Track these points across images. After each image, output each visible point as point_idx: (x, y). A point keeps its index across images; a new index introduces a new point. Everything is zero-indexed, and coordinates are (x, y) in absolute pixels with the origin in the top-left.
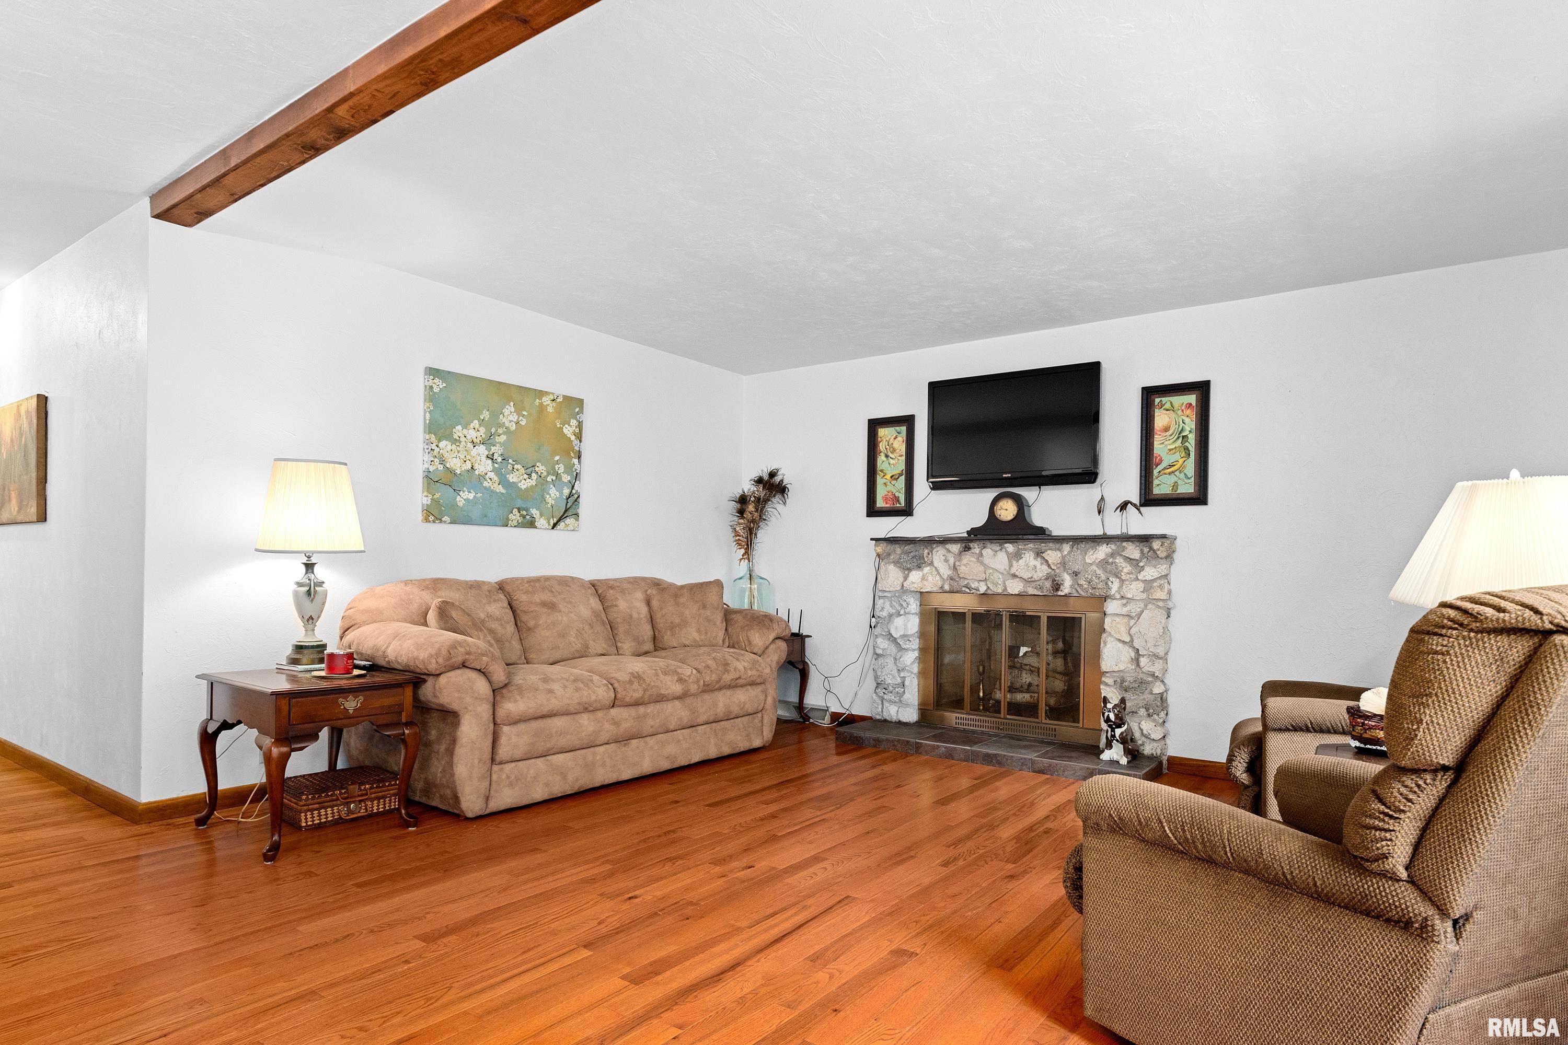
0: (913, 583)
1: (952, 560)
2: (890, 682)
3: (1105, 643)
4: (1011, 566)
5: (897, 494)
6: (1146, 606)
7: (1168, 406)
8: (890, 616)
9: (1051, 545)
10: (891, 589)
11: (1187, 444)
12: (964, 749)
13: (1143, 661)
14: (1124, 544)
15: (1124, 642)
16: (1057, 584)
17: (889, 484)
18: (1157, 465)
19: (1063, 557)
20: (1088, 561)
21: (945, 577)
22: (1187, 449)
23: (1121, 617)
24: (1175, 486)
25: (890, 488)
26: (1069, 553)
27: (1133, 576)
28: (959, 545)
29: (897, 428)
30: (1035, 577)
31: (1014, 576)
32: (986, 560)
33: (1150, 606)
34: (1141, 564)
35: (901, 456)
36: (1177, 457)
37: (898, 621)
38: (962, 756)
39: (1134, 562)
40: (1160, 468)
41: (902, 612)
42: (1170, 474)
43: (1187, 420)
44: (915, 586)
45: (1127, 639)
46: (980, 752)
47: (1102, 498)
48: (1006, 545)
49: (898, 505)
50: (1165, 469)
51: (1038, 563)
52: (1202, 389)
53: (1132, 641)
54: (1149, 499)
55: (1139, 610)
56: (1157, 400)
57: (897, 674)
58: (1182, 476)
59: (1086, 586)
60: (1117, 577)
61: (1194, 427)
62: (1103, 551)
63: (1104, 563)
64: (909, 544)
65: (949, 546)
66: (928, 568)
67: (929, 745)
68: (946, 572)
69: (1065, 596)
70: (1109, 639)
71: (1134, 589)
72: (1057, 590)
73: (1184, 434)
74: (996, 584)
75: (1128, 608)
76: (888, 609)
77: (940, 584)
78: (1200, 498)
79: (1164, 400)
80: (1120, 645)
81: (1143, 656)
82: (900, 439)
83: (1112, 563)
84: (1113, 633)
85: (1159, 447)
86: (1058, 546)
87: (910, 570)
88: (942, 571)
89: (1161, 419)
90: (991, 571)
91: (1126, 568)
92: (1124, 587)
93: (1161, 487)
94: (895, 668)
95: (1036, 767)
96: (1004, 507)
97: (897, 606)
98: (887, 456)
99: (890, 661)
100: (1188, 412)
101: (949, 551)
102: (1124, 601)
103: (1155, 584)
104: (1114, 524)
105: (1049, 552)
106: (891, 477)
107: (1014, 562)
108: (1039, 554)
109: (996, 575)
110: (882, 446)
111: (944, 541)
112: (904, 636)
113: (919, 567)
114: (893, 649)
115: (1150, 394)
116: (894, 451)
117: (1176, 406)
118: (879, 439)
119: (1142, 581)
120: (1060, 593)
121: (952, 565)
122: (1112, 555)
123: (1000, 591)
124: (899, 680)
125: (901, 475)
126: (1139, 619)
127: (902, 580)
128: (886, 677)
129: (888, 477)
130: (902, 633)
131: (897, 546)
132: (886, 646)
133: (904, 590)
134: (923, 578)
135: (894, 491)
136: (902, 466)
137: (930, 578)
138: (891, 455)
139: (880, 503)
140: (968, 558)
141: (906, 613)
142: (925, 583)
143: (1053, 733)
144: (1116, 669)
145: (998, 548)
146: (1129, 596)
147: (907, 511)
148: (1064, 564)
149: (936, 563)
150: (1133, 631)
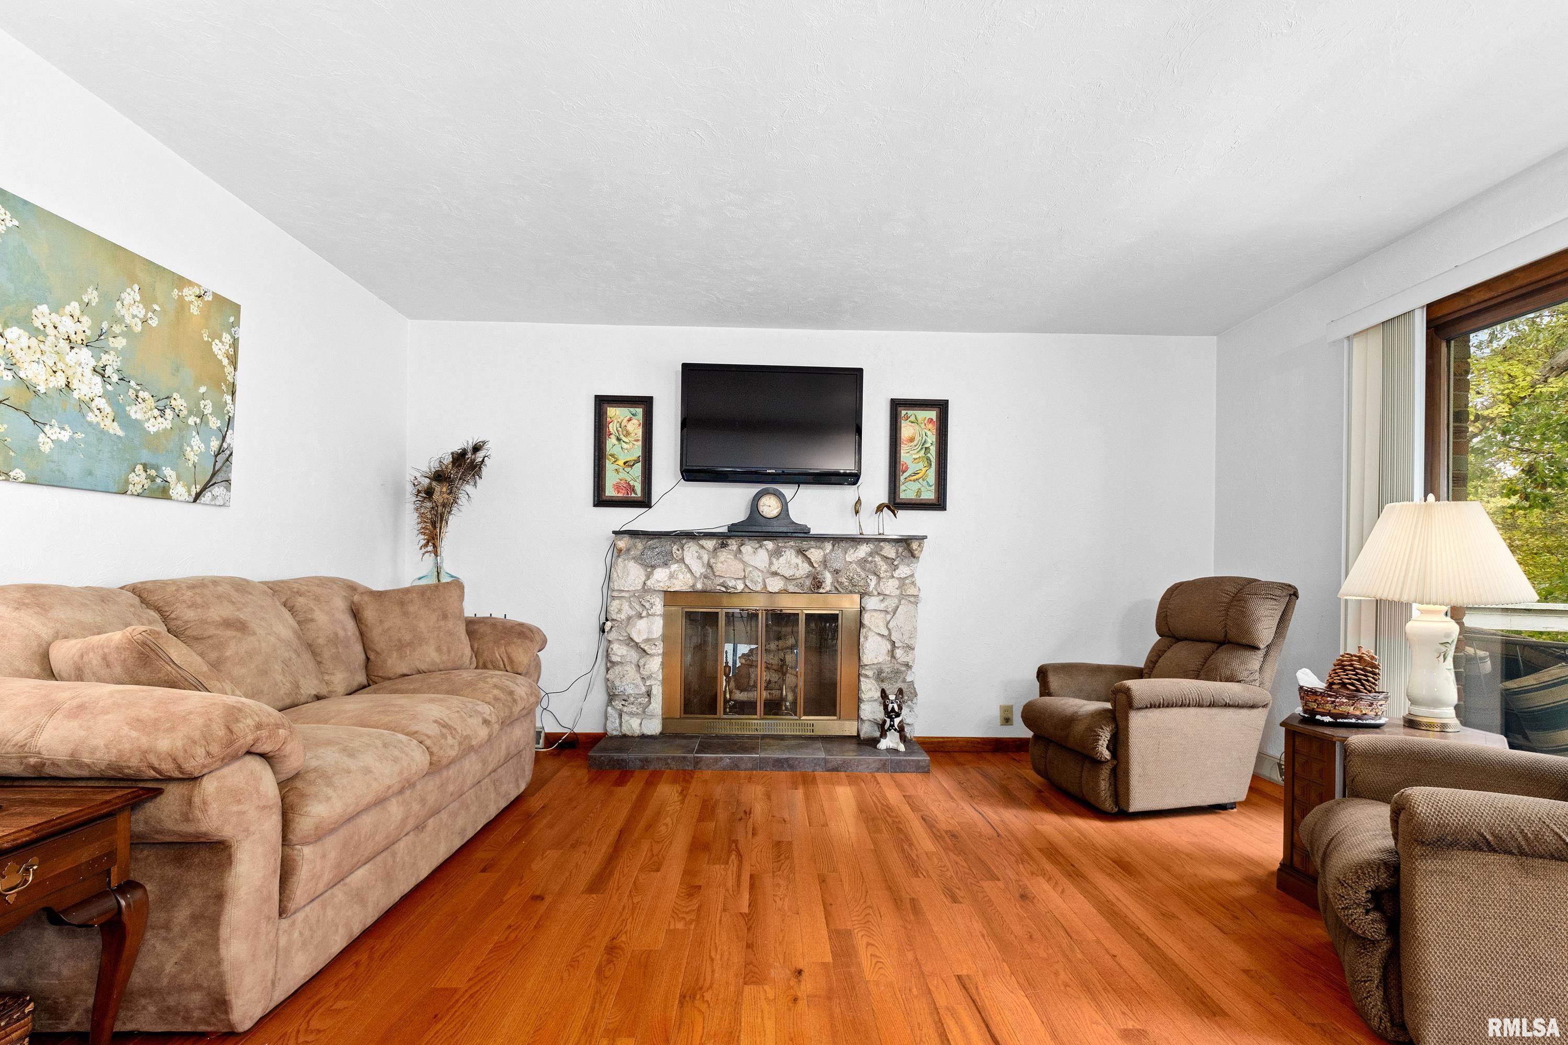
0: (659, 581)
1: (705, 557)
2: (631, 692)
3: (866, 638)
4: (771, 563)
5: (632, 483)
6: (900, 601)
7: (912, 418)
8: (629, 618)
9: (812, 543)
10: (631, 588)
11: (929, 455)
12: (752, 757)
13: (899, 653)
14: (882, 544)
15: (883, 636)
16: (819, 582)
17: (621, 470)
18: (904, 472)
19: (825, 556)
20: (848, 559)
21: (698, 575)
22: (929, 459)
23: (879, 612)
24: (919, 492)
25: (623, 475)
26: (833, 550)
27: (889, 574)
28: (714, 542)
29: (632, 409)
30: (797, 575)
31: (775, 574)
32: (746, 558)
33: (903, 602)
34: (896, 563)
35: (637, 441)
36: (921, 465)
37: (642, 624)
38: (750, 765)
39: (889, 561)
40: (906, 474)
41: (644, 614)
42: (914, 481)
43: (929, 433)
44: (662, 584)
45: (886, 633)
46: (769, 758)
47: (859, 499)
48: (765, 542)
49: (633, 495)
50: (910, 476)
51: (799, 560)
52: (942, 407)
53: (890, 634)
54: (895, 504)
55: (894, 605)
56: (904, 412)
57: (641, 684)
58: (925, 483)
59: (847, 584)
60: (875, 574)
61: (934, 440)
62: (863, 550)
63: (863, 562)
64: (652, 539)
65: (703, 542)
66: (676, 565)
67: (710, 758)
68: (698, 568)
69: (826, 593)
70: (870, 634)
71: (890, 586)
72: (819, 587)
73: (927, 446)
74: (755, 583)
75: (885, 604)
76: (627, 611)
77: (691, 582)
78: (939, 504)
79: (910, 412)
80: (880, 638)
81: (898, 648)
82: (634, 421)
83: (872, 562)
84: (872, 628)
85: (906, 455)
86: (818, 544)
87: (653, 567)
88: (694, 569)
89: (906, 430)
90: (751, 569)
91: (883, 567)
92: (881, 584)
93: (907, 492)
94: (638, 676)
95: (830, 766)
96: (767, 503)
97: (638, 607)
98: (619, 439)
99: (631, 670)
100: (930, 426)
101: (703, 547)
102: (881, 597)
103: (907, 581)
104: (871, 525)
105: (812, 550)
106: (625, 463)
107: (774, 560)
108: (801, 552)
109: (756, 573)
110: (612, 428)
111: (695, 536)
112: (647, 640)
113: (666, 564)
114: (633, 655)
115: (897, 406)
116: (628, 434)
117: (919, 418)
118: (609, 419)
119: (897, 578)
120: (821, 591)
121: (706, 562)
122: (871, 554)
123: (759, 589)
124: (644, 689)
125: (637, 461)
126: (894, 613)
127: (643, 578)
128: (626, 687)
129: (621, 462)
130: (645, 637)
131: (638, 540)
132: (625, 653)
133: (645, 590)
134: (671, 576)
135: (629, 479)
136: (637, 451)
137: (681, 576)
138: (624, 439)
139: (610, 492)
140: (724, 555)
141: (648, 615)
142: (675, 581)
143: (811, 728)
144: (876, 661)
145: (757, 546)
146: (887, 592)
147: (645, 502)
148: (825, 563)
149: (687, 561)
150: (890, 626)
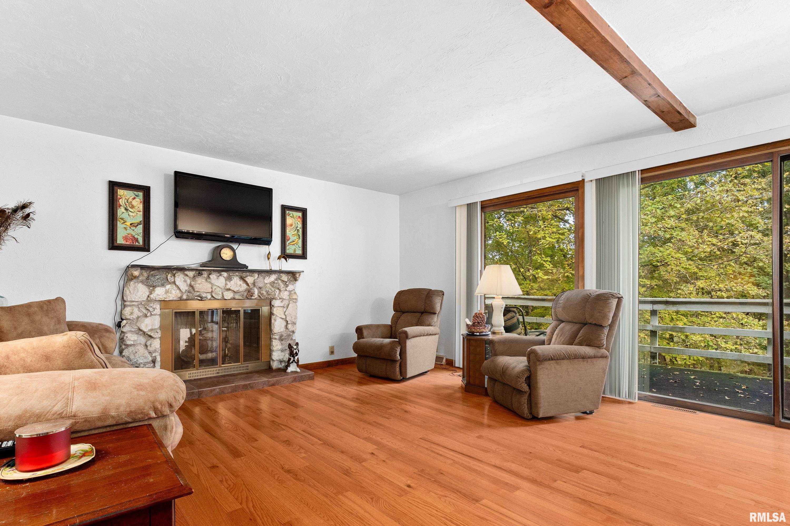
0: (158, 295)
1: (189, 281)
2: (141, 361)
3: (275, 320)
4: (226, 284)
5: (136, 236)
6: (289, 302)
7: (291, 215)
8: (138, 318)
9: (248, 273)
10: (140, 300)
11: (299, 233)
13: (290, 326)
14: (281, 274)
15: (283, 319)
16: (252, 293)
17: (128, 228)
18: (288, 240)
19: (254, 281)
20: (266, 282)
21: (184, 291)
22: (299, 235)
23: (280, 308)
24: (295, 250)
25: (129, 231)
26: (258, 277)
27: (284, 289)
28: (194, 272)
29: (135, 192)
30: (241, 290)
31: (229, 290)
32: (213, 281)
33: (291, 302)
34: (287, 284)
35: (140, 211)
36: (295, 238)
37: (148, 321)
38: (230, 390)
39: (284, 283)
40: (289, 242)
41: (149, 314)
42: (293, 245)
43: (299, 223)
44: (161, 297)
45: (284, 317)
47: (269, 252)
48: (222, 273)
49: (137, 244)
50: (291, 242)
51: (241, 282)
52: (304, 212)
53: (286, 318)
54: (285, 256)
55: (287, 304)
56: (287, 212)
57: (149, 356)
58: (297, 246)
59: (265, 294)
60: (278, 289)
61: (301, 226)
62: (273, 277)
63: (272, 284)
64: (153, 270)
65: (187, 272)
66: (169, 286)
68: (184, 287)
69: (255, 299)
70: (277, 318)
71: (285, 295)
72: (251, 296)
73: (298, 229)
74: (218, 294)
75: (283, 303)
76: (136, 313)
77: (179, 295)
78: (303, 256)
79: (290, 212)
80: (281, 320)
81: (289, 324)
82: (137, 199)
83: (277, 283)
84: (278, 315)
85: (289, 232)
86: (250, 274)
87: (154, 287)
88: (181, 287)
89: (289, 221)
90: (215, 287)
91: (282, 285)
92: (281, 294)
93: (290, 250)
94: (146, 352)
95: (270, 383)
96: (225, 252)
97: (145, 311)
98: (126, 209)
99: (141, 350)
100: (299, 220)
101: (187, 275)
102: (281, 300)
103: (292, 292)
105: (249, 277)
106: (131, 224)
107: (228, 282)
108: (242, 279)
109: (218, 289)
110: (122, 202)
111: (181, 269)
112: (151, 330)
113: (163, 285)
114: (142, 340)
115: (285, 209)
116: (133, 207)
117: (295, 216)
118: (119, 197)
119: (288, 291)
120: (253, 298)
121: (189, 283)
122: (276, 280)
123: (219, 298)
124: (150, 359)
125: (139, 224)
126: (287, 308)
127: (148, 294)
128: (138, 359)
129: (128, 224)
130: (150, 328)
131: (144, 271)
132: (136, 338)
133: (149, 300)
134: (167, 292)
135: (134, 234)
136: (140, 217)
137: (174, 292)
138: (130, 209)
139: (120, 241)
140: (200, 280)
141: (151, 315)
142: (170, 295)
143: (247, 368)
144: (280, 331)
145: (218, 275)
146: (284, 298)
147: (146, 248)
148: (254, 284)
149: (177, 283)
150: (286, 314)
